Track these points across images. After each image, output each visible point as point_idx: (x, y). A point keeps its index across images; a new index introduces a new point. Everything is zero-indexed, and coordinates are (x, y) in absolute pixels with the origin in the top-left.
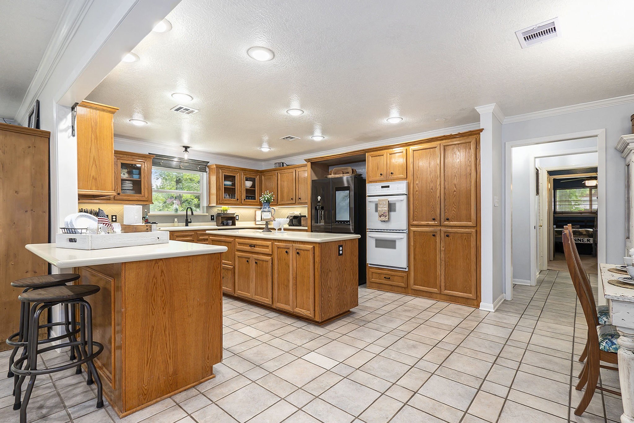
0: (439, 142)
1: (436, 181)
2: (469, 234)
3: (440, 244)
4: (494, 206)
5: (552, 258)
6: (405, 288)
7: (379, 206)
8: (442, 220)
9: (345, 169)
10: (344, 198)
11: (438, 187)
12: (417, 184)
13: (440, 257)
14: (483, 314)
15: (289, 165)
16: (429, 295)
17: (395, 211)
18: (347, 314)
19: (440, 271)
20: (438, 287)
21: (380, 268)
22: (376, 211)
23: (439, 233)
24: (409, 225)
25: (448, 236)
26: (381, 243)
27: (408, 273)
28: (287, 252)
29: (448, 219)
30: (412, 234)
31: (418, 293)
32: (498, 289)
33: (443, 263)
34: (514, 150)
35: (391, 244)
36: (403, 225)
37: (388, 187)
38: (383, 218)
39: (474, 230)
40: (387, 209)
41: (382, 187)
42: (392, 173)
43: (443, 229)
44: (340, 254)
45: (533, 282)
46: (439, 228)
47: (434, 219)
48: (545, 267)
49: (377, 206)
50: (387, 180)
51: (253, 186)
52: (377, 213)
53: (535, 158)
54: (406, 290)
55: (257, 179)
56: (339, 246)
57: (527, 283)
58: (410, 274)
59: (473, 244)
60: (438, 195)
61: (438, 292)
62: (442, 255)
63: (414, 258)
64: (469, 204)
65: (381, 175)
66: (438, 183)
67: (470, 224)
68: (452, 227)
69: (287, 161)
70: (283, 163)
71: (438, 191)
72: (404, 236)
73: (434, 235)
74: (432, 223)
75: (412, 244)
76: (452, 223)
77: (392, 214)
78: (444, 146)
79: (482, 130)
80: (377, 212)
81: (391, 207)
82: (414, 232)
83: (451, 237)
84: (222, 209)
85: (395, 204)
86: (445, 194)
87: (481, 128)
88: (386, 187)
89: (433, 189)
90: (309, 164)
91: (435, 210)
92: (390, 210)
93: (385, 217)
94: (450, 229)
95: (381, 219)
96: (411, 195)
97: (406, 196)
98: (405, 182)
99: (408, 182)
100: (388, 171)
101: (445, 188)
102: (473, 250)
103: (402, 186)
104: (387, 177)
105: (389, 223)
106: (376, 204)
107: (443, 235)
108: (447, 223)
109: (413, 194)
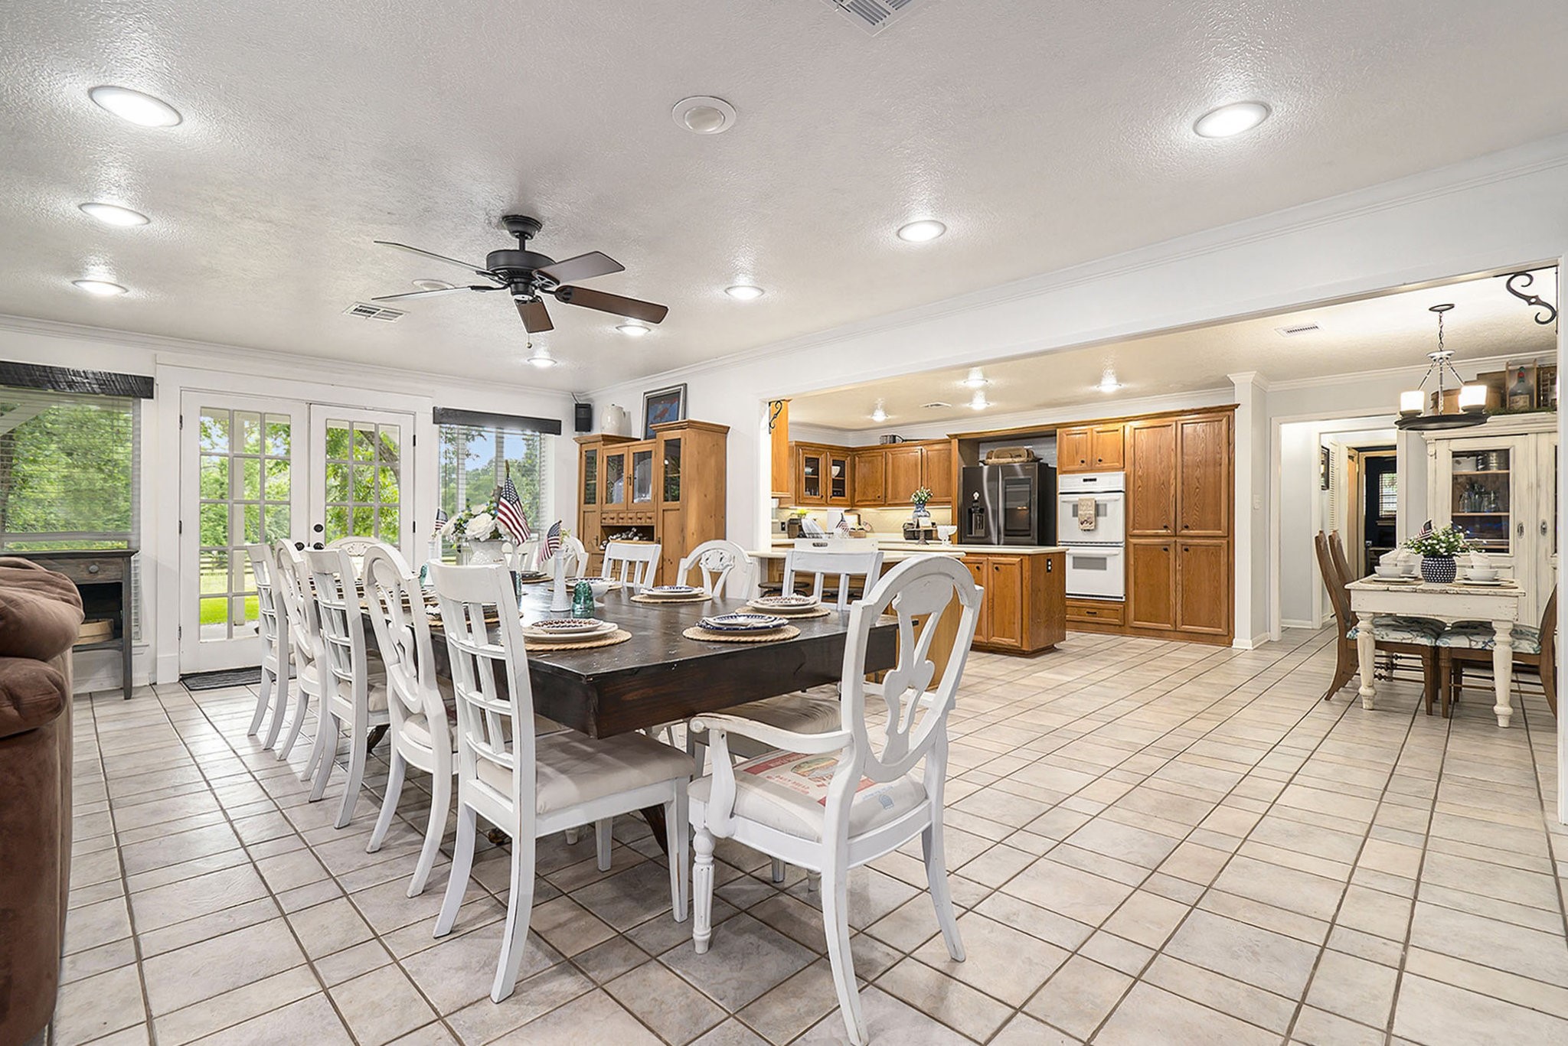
0: (1176, 418)
1: (1170, 473)
2: (1218, 547)
3: (1175, 561)
4: (1253, 508)
6: (1120, 626)
7: (1080, 507)
8: (1179, 529)
9: (1014, 450)
11: (1172, 481)
12: (1140, 477)
13: (1175, 579)
14: (1235, 652)
15: (906, 441)
16: (1158, 633)
17: (1106, 515)
18: (1050, 649)
19: (1176, 599)
20: (1172, 621)
21: (1080, 598)
22: (1075, 514)
23: (1173, 545)
24: (1127, 535)
25: (1187, 550)
26: (1081, 562)
27: (1125, 604)
28: (978, 568)
29: (1187, 527)
30: (1131, 548)
31: (1140, 632)
32: (1259, 624)
33: (1179, 587)
34: (1284, 427)
35: (1099, 563)
36: (1120, 537)
37: (1095, 480)
38: (1086, 526)
39: (1225, 542)
40: (1092, 513)
41: (1085, 480)
42: (1100, 461)
43: (1179, 540)
44: (1049, 571)
45: (1318, 626)
46: (1174, 539)
47: (1166, 527)
49: (1075, 508)
50: (1092, 471)
51: (842, 473)
52: (1077, 519)
53: (1320, 434)
54: (1121, 627)
55: (848, 461)
56: (1049, 560)
57: (1308, 625)
58: (1128, 605)
59: (1224, 559)
60: (1172, 492)
61: (1172, 629)
62: (1178, 577)
63: (1135, 582)
64: (1218, 504)
65: (1083, 462)
66: (1173, 477)
67: (1218, 533)
68: (1192, 537)
69: (903, 433)
70: (894, 437)
71: (1173, 488)
72: (1121, 551)
73: (1166, 550)
74: (1163, 532)
75: (1132, 562)
76: (1192, 532)
77: (1101, 520)
78: (1182, 424)
79: (1237, 406)
80: (1077, 516)
81: (1098, 509)
82: (1135, 545)
83: (1191, 551)
84: (798, 512)
85: (1105, 505)
86: (1183, 491)
87: (1236, 403)
88: (1091, 480)
89: (1165, 484)
90: (955, 442)
91: (1168, 514)
92: (1097, 514)
93: (1090, 524)
94: (1189, 541)
95: (1082, 527)
96: (1131, 493)
97: (1122, 494)
98: (1122, 474)
99: (1126, 474)
100: (1095, 456)
101: (1183, 484)
102: (1224, 569)
103: (1116, 480)
104: (1092, 465)
105: (1095, 533)
106: (1074, 506)
107: (1179, 548)
108: (1185, 532)
109: (1134, 490)
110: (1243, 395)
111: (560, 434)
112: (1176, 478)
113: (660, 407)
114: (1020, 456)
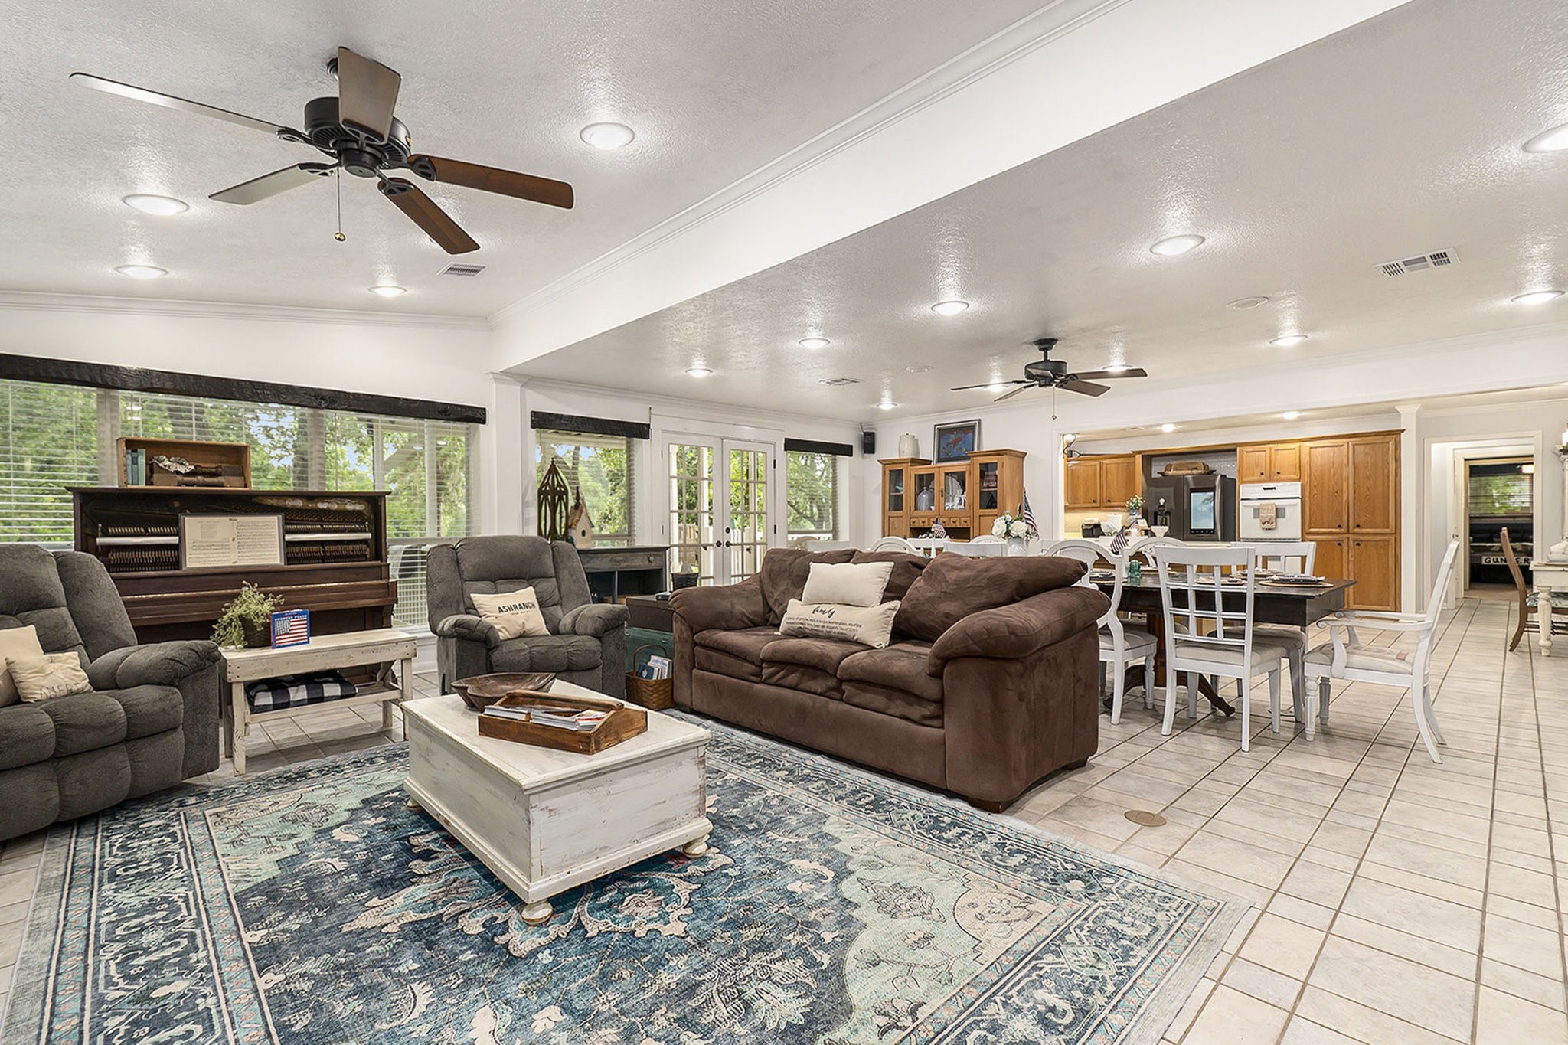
0: (1348, 440)
1: (1342, 483)
2: (1388, 541)
3: (1347, 553)
5: (1468, 588)
7: (1261, 510)
8: (1351, 528)
9: (1190, 463)
10: (1204, 502)
11: (1345, 490)
12: (1315, 487)
13: (1348, 568)
17: (1284, 517)
22: (1256, 515)
23: (1346, 541)
24: (1304, 533)
25: (1358, 544)
29: (1358, 526)
33: (1352, 574)
36: (1297, 534)
37: (1274, 488)
38: (1267, 526)
39: (1392, 538)
40: (1274, 515)
41: (1265, 489)
42: (1278, 472)
43: (1350, 536)
46: (1347, 536)
47: (1339, 526)
48: (1462, 594)
49: (1257, 511)
50: (1271, 480)
52: (1258, 519)
59: (1391, 552)
60: (1345, 498)
62: (1351, 566)
64: (1386, 508)
65: (1261, 473)
66: (1345, 486)
67: (1387, 531)
68: (1363, 534)
71: (1345, 495)
73: (1339, 544)
74: (1338, 530)
76: (1364, 530)
77: (1280, 520)
78: (1354, 445)
79: (1403, 431)
80: (1258, 517)
81: (1279, 513)
82: (1311, 540)
83: (1362, 545)
85: (1284, 509)
86: (1354, 498)
87: (1402, 428)
88: (1272, 489)
89: (1338, 493)
90: (1139, 457)
91: (1341, 519)
92: (1277, 516)
93: (1269, 524)
94: (1361, 538)
95: (1263, 526)
96: (1307, 499)
97: (1299, 500)
98: (1300, 483)
99: (1302, 485)
100: (1273, 469)
101: (1355, 492)
102: (1391, 560)
103: (1295, 489)
104: (1270, 475)
105: (1275, 531)
106: (1255, 510)
107: (1351, 543)
108: (1357, 530)
109: (1310, 497)
110: (1407, 420)
111: (851, 455)
112: (1348, 487)
113: (953, 437)
114: (1196, 468)
